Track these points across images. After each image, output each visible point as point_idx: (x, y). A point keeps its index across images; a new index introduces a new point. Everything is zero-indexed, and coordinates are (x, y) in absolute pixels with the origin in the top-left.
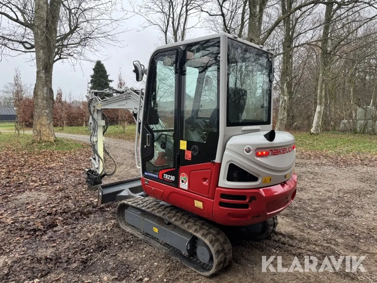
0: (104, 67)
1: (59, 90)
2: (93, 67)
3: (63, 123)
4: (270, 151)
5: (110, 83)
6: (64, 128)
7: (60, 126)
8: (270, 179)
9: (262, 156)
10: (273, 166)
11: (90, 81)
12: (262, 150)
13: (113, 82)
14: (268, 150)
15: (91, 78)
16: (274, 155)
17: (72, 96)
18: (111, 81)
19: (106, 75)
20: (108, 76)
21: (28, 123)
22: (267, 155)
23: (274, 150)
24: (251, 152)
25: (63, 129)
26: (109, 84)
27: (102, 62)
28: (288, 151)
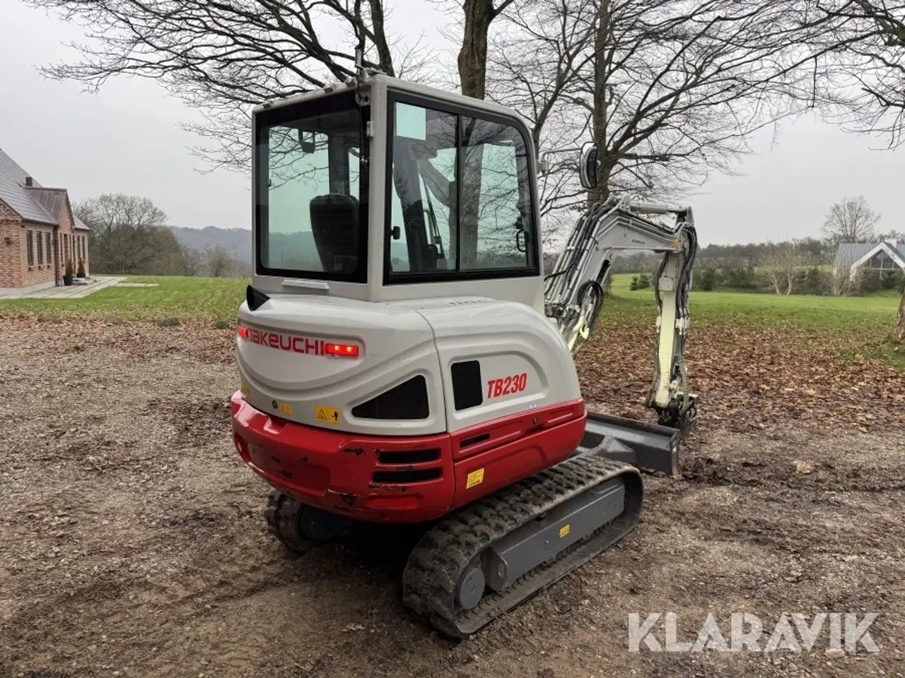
4: (249, 330)
16: (254, 340)
28: (287, 345)
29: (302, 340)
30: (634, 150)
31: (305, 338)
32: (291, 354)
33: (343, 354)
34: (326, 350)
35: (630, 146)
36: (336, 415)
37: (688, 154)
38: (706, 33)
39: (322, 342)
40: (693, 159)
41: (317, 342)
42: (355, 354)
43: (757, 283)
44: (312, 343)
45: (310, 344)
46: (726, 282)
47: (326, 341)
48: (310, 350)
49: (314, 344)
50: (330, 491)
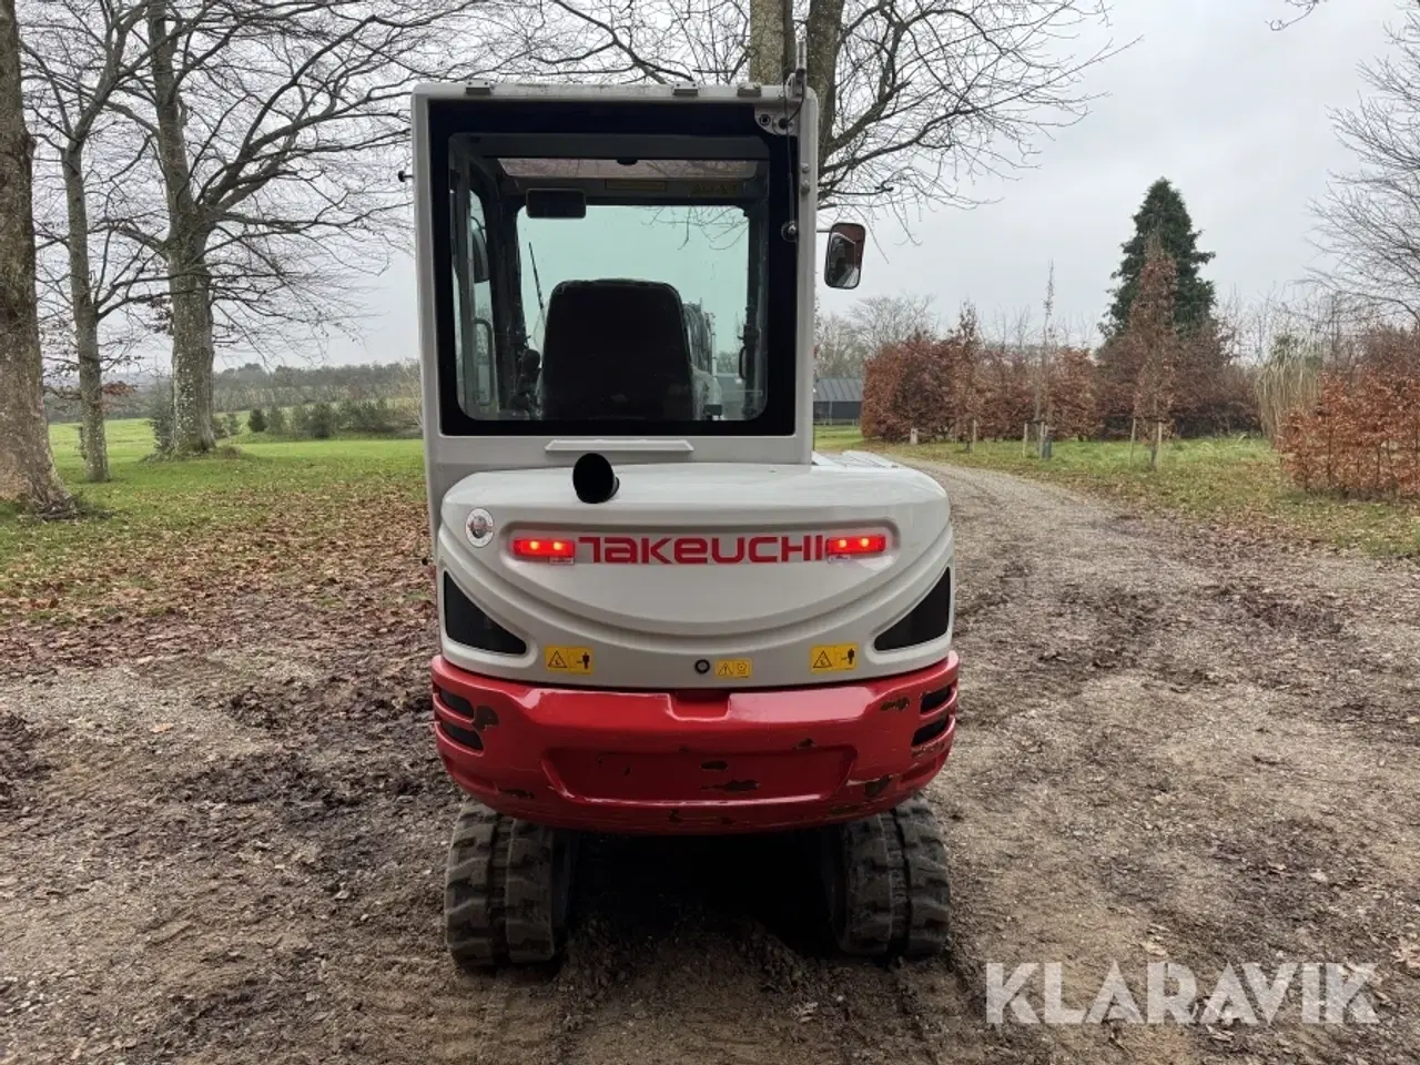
0: (1180, 206)
1: (965, 313)
2: (1137, 211)
3: (970, 429)
4: (583, 540)
5: (1200, 264)
6: (973, 446)
7: (961, 439)
8: (586, 659)
9: (545, 556)
10: (593, 604)
11: (1118, 268)
12: (545, 535)
13: (1211, 261)
14: (575, 536)
15: (1125, 257)
16: (610, 559)
17: (1027, 331)
18: (1204, 258)
19: (1184, 235)
20: (1194, 236)
21: (883, 428)
22: (568, 556)
23: (608, 540)
24: (488, 537)
25: (968, 450)
26: (1195, 271)
27: (1173, 187)
28: (734, 554)
29: (774, 540)
30: (237, 208)
31: (779, 535)
32: (746, 568)
33: (854, 550)
34: (829, 550)
35: (232, 201)
36: (851, 654)
37: (346, 224)
38: (356, 36)
39: (819, 539)
40: (355, 233)
41: (807, 539)
42: (877, 547)
43: (395, 424)
44: (796, 539)
45: (792, 543)
46: (347, 424)
47: (826, 535)
48: (792, 555)
49: (801, 543)
50: (851, 783)
